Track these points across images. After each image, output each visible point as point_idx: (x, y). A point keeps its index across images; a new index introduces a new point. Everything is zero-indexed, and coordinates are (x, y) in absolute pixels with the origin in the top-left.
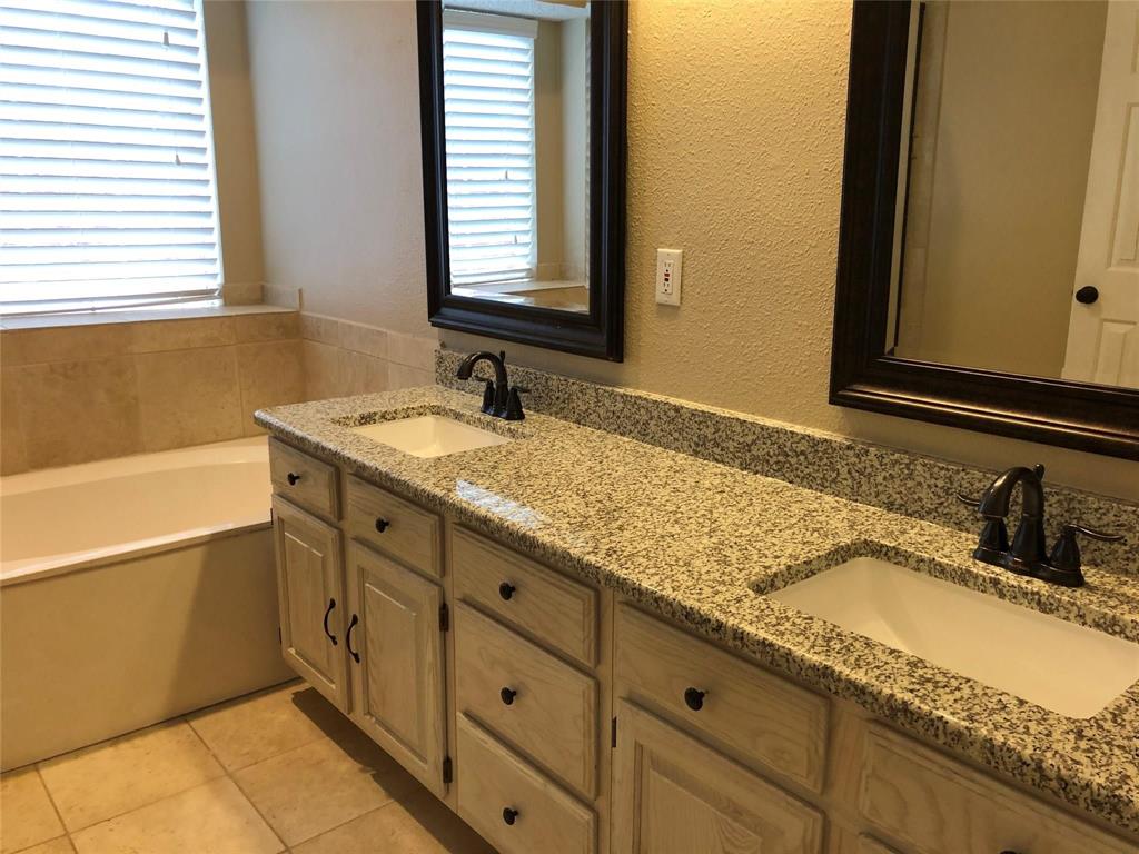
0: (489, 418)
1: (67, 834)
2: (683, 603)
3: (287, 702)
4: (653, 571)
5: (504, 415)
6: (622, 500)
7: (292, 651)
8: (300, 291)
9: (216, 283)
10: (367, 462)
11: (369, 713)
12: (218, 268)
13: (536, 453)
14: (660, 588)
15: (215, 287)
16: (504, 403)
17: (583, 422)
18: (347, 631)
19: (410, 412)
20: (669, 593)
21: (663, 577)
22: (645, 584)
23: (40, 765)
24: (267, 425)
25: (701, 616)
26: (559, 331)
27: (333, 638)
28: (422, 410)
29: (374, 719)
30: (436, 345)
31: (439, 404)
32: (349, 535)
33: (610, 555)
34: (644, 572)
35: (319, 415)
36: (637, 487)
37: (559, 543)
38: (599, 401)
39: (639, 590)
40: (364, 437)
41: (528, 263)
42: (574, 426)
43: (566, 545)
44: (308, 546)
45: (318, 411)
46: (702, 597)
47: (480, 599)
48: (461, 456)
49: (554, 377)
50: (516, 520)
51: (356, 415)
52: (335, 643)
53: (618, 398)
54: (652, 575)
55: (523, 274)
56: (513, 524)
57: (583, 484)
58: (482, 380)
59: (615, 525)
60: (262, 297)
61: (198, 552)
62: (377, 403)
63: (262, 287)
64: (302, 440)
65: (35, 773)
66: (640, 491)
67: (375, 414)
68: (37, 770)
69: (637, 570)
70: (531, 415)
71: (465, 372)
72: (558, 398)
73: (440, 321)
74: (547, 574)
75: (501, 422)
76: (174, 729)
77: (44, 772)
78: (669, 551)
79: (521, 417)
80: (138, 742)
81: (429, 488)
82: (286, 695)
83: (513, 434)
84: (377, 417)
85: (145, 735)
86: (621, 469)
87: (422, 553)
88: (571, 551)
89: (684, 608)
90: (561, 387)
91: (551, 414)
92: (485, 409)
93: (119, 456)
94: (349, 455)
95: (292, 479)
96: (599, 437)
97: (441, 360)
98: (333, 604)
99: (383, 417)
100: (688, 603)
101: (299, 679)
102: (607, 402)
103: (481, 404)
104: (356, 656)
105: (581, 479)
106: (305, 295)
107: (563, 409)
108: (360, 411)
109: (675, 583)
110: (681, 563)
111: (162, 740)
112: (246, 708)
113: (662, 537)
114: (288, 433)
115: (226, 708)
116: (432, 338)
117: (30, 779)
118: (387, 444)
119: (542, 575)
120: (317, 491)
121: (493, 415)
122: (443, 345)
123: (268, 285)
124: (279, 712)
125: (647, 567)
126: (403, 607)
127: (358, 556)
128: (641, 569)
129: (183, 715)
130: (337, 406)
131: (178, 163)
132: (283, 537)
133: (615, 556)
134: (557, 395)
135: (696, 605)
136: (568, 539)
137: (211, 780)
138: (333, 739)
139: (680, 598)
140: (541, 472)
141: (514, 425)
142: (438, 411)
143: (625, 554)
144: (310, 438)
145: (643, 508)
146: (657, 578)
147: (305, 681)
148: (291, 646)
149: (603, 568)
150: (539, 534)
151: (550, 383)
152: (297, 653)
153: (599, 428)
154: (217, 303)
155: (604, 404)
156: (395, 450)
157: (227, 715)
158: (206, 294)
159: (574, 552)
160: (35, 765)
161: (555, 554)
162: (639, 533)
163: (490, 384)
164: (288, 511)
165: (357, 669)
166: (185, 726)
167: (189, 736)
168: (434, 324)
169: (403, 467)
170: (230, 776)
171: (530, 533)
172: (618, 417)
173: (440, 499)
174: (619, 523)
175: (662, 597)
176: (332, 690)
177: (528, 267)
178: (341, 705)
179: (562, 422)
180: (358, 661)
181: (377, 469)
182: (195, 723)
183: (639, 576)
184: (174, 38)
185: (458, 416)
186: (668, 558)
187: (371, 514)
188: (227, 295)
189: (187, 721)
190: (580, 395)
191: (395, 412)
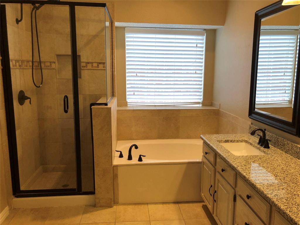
0: (259, 146)
1: (150, 221)
2: (291, 216)
3: (200, 206)
4: (286, 204)
5: (263, 146)
6: (288, 180)
7: (203, 194)
8: (220, 104)
9: (201, 101)
10: (221, 154)
11: (217, 216)
12: (202, 97)
13: (268, 160)
14: (286, 210)
15: (201, 102)
16: (264, 143)
17: (287, 153)
18: (214, 194)
19: (239, 141)
20: (288, 212)
21: (288, 207)
22: (282, 207)
23: (148, 204)
24: (202, 139)
25: (295, 222)
26: (282, 126)
27: (211, 194)
28: (242, 141)
29: (217, 218)
30: (250, 124)
31: (247, 140)
32: (217, 170)
33: (275, 196)
34: (283, 204)
35: (215, 139)
36: (295, 177)
37: (262, 189)
38: (292, 148)
39: (280, 209)
40: (223, 147)
41: (289, 98)
42: (284, 153)
43: (263, 190)
44: (208, 169)
45: (215, 137)
46: (297, 216)
47: (243, 196)
48: (246, 157)
49: (280, 138)
50: (252, 179)
51: (224, 140)
52: (211, 196)
53: (298, 148)
54: (285, 206)
55: (287, 101)
56: (251, 180)
57: (278, 173)
58: (259, 135)
59: (281, 187)
60: (211, 105)
61: (185, 165)
62: (231, 137)
63: (212, 102)
64: (209, 144)
65: (147, 205)
66: (295, 179)
67: (229, 140)
68: (148, 205)
69: (281, 203)
70: (272, 147)
71: (253, 133)
72: (281, 144)
73: (251, 117)
74: (259, 196)
75: (262, 148)
76: (175, 205)
77: (149, 206)
78: (295, 200)
79: (268, 148)
80: (167, 205)
81: (233, 164)
82: (201, 204)
83: (264, 152)
84: (229, 141)
85: (169, 204)
86: (293, 170)
87: (231, 180)
88: (264, 192)
89: (291, 218)
90: (282, 141)
91: (278, 149)
92: (259, 143)
93: (175, 139)
94: (218, 151)
95: (206, 153)
96: (291, 158)
97: (250, 127)
98: (212, 186)
99: (231, 141)
100: (292, 217)
101: (203, 201)
102: (295, 149)
103: (258, 142)
104: (215, 201)
105: (278, 171)
106: (221, 105)
107: (281, 148)
108: (225, 139)
109: (291, 210)
110: (296, 204)
111: (172, 207)
112: (191, 205)
113: (295, 195)
114: (206, 142)
115: (187, 203)
116: (249, 121)
117: (146, 206)
118: (228, 150)
119: (257, 196)
120: (211, 158)
121: (261, 146)
122: (252, 124)
123: (213, 102)
124: (198, 208)
125: (285, 203)
126: (226, 192)
127: (218, 176)
128: (283, 203)
129: (177, 202)
130: (220, 137)
131: (196, 73)
132: (203, 167)
133: (276, 197)
134: (280, 143)
135: (294, 218)
136: (265, 188)
137: (180, 219)
138: (209, 219)
139: (290, 215)
140: (266, 166)
141: (266, 150)
142: (246, 142)
143: (280, 197)
144: (210, 144)
145: (293, 184)
146: (286, 207)
147: (205, 203)
148: (203, 193)
149: (271, 199)
150: (257, 185)
151: (279, 139)
152: (204, 195)
153: (292, 156)
154: (201, 105)
155: (294, 149)
156: (229, 152)
157: (186, 205)
158: (198, 103)
159: (265, 192)
160: (147, 204)
161: (260, 191)
162: (288, 192)
163: (261, 137)
164: (205, 160)
165: (215, 204)
166: (177, 205)
167: (178, 207)
168: (250, 118)
169: (229, 157)
170: (184, 220)
171: (255, 184)
172: (298, 154)
173: (235, 168)
174: (283, 187)
175: (285, 213)
176: (210, 207)
177: (288, 99)
178: (211, 211)
179: (281, 151)
180: (215, 202)
181: (223, 156)
182: (180, 205)
183: (281, 205)
184: (198, 45)
185: (251, 144)
186: (293, 202)
187: (221, 167)
188: (203, 104)
189: (178, 204)
190: (287, 145)
191: (234, 140)
